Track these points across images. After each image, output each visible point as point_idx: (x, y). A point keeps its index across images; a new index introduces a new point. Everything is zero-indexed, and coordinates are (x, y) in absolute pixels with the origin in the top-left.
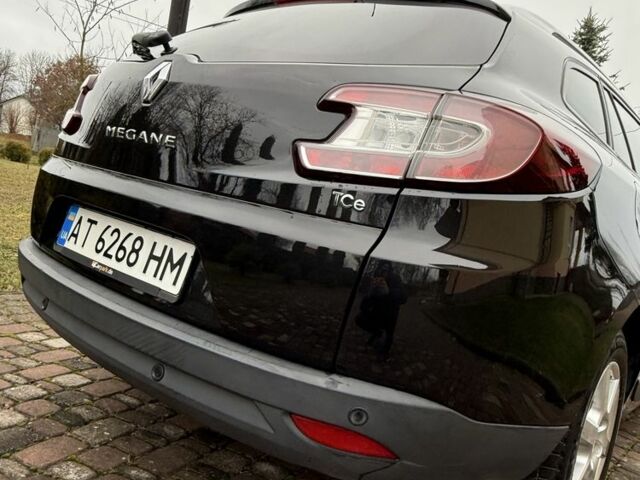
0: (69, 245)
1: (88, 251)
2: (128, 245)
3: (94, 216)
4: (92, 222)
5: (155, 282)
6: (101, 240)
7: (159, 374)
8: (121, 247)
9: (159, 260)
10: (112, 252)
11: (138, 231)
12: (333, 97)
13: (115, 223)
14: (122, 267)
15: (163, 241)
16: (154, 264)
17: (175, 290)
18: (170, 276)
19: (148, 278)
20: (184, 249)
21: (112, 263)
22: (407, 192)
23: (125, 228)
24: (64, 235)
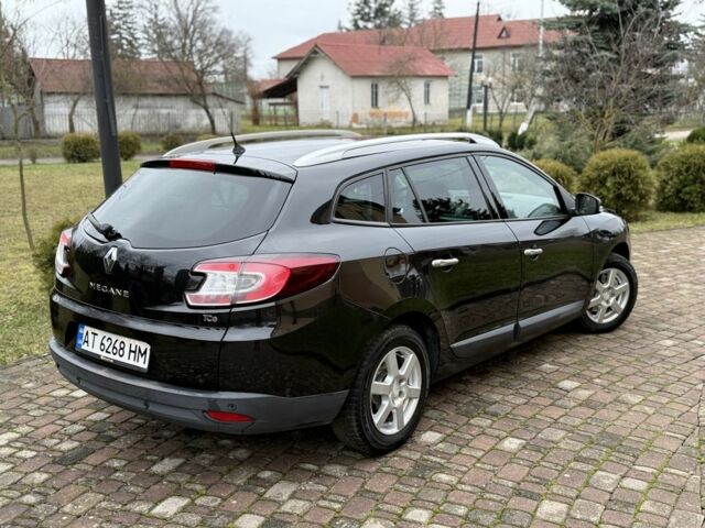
0: (85, 347)
1: (96, 350)
2: (117, 346)
3: (96, 331)
4: (95, 334)
5: (135, 364)
6: (102, 344)
7: (147, 406)
8: (114, 347)
9: (135, 352)
10: (110, 350)
11: (121, 339)
12: (196, 270)
13: (108, 335)
14: (117, 358)
15: (135, 343)
16: (132, 354)
17: (145, 366)
18: (141, 360)
19: (131, 362)
20: (144, 346)
21: (111, 356)
22: (234, 310)
23: (114, 337)
24: (80, 342)
